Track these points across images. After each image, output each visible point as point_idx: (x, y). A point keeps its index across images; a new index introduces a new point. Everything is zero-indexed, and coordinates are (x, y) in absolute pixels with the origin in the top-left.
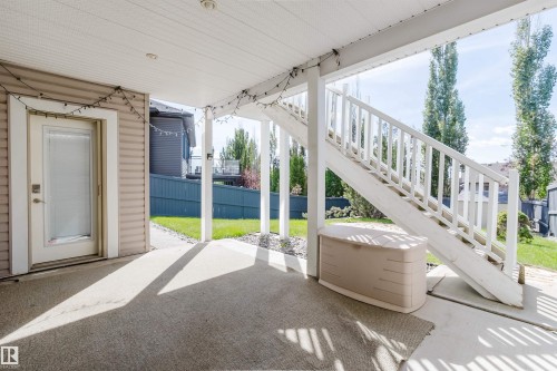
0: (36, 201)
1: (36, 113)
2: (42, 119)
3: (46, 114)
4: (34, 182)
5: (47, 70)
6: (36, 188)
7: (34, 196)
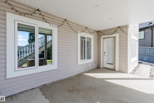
0: (105, 55)
1: (105, 38)
2: (105, 39)
3: (106, 38)
4: (104, 51)
5: (106, 29)
6: (105, 53)
7: (104, 54)
